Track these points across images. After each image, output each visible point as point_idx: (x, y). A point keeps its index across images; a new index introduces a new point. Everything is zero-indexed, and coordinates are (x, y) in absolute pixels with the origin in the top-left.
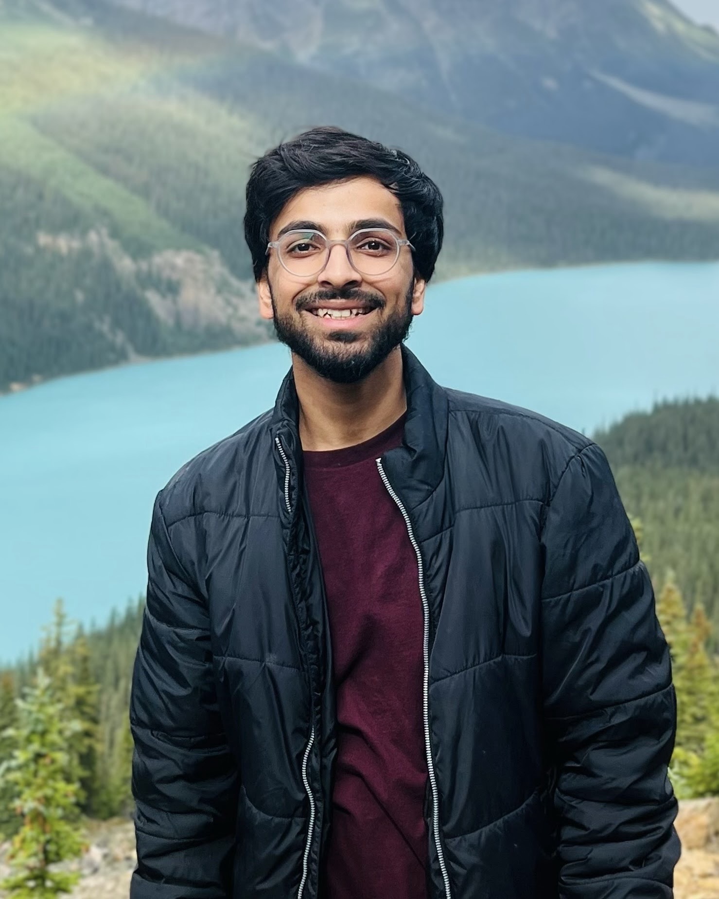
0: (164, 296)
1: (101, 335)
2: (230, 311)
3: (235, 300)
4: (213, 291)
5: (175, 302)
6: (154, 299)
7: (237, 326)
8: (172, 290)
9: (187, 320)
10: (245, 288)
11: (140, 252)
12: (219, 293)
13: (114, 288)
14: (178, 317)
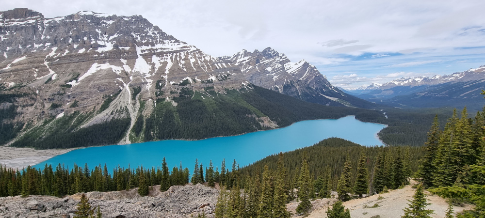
1: (254, 128)
2: (270, 125)
6: (261, 123)
7: (271, 127)
8: (263, 122)
9: (265, 126)
10: (272, 122)
11: (259, 117)
12: (269, 122)
14: (263, 125)
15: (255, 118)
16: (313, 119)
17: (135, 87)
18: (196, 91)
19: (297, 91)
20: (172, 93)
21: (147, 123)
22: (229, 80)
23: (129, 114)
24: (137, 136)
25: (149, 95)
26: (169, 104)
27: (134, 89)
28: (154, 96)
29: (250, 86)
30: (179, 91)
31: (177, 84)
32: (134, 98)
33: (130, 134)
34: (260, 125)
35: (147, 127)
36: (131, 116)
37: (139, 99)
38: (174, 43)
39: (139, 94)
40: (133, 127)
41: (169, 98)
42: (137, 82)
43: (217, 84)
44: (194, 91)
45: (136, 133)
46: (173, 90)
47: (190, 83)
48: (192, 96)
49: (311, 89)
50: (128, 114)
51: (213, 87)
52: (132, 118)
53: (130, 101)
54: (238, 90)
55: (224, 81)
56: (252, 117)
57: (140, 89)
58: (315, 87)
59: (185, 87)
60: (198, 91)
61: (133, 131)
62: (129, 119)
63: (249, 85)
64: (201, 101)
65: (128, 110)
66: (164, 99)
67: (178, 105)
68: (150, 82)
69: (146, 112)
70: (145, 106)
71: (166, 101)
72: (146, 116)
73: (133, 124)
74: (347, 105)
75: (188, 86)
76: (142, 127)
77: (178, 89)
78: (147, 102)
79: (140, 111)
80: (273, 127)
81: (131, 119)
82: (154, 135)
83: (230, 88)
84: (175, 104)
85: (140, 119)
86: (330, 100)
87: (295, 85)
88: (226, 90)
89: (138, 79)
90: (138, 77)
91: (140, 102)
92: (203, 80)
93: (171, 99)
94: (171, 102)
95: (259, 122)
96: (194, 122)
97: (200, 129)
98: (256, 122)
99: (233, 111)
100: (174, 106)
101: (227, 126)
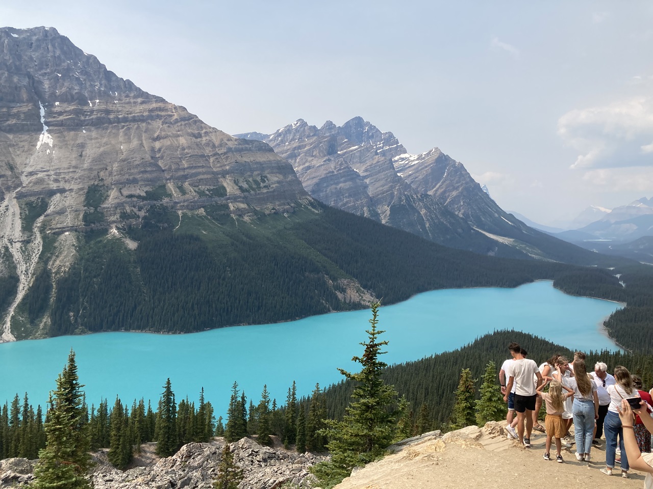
0: (341, 293)
1: (322, 304)
2: (361, 297)
3: (362, 295)
4: (355, 291)
5: (344, 294)
6: (338, 293)
7: (362, 303)
8: (343, 291)
10: (365, 291)
11: (334, 279)
12: (357, 292)
13: (326, 290)
14: (345, 298)
15: (325, 283)
16: (460, 286)
17: (33, 199)
18: (184, 215)
19: (421, 221)
20: (124, 216)
21: (59, 289)
22: (265, 191)
23: (15, 268)
24: (32, 322)
25: (69, 220)
26: (117, 242)
27: (29, 204)
28: (80, 223)
29: (314, 207)
30: (142, 214)
31: (139, 197)
32: (27, 227)
33: (13, 317)
34: (336, 297)
35: (59, 299)
36: (19, 272)
37: (42, 230)
38: (135, 97)
39: (42, 218)
40: (23, 299)
41: (118, 228)
42: (37, 188)
43: (235, 199)
44: (180, 212)
45: (30, 313)
46: (128, 209)
47: (170, 196)
48: (174, 227)
49: (452, 215)
50: (12, 267)
51: (227, 207)
52: (22, 277)
53: (17, 234)
54: (286, 215)
55: (252, 192)
56: (318, 279)
57: (44, 206)
58: (462, 211)
59: (158, 203)
60: (189, 214)
61: (21, 308)
62: (14, 280)
63: (311, 204)
64: (197, 239)
65: (11, 256)
66: (105, 231)
67: (139, 247)
68: (71, 190)
69: (58, 263)
70: (55, 248)
71: (109, 237)
72: (56, 273)
73: (24, 292)
74: (535, 255)
75: (165, 200)
76: (46, 299)
77: (140, 209)
78: (62, 237)
79: (44, 258)
80: (368, 304)
81: (17, 280)
82: (76, 321)
83: (267, 208)
84: (132, 245)
85: (42, 278)
86: (496, 242)
87: (418, 205)
88: (255, 212)
89: (40, 181)
90: (40, 175)
91: (44, 238)
92: (202, 188)
93: (122, 233)
94: (124, 239)
95: (335, 290)
96: (179, 290)
97: (193, 305)
98: (328, 290)
99: (274, 264)
100: (130, 250)
101: (259, 299)
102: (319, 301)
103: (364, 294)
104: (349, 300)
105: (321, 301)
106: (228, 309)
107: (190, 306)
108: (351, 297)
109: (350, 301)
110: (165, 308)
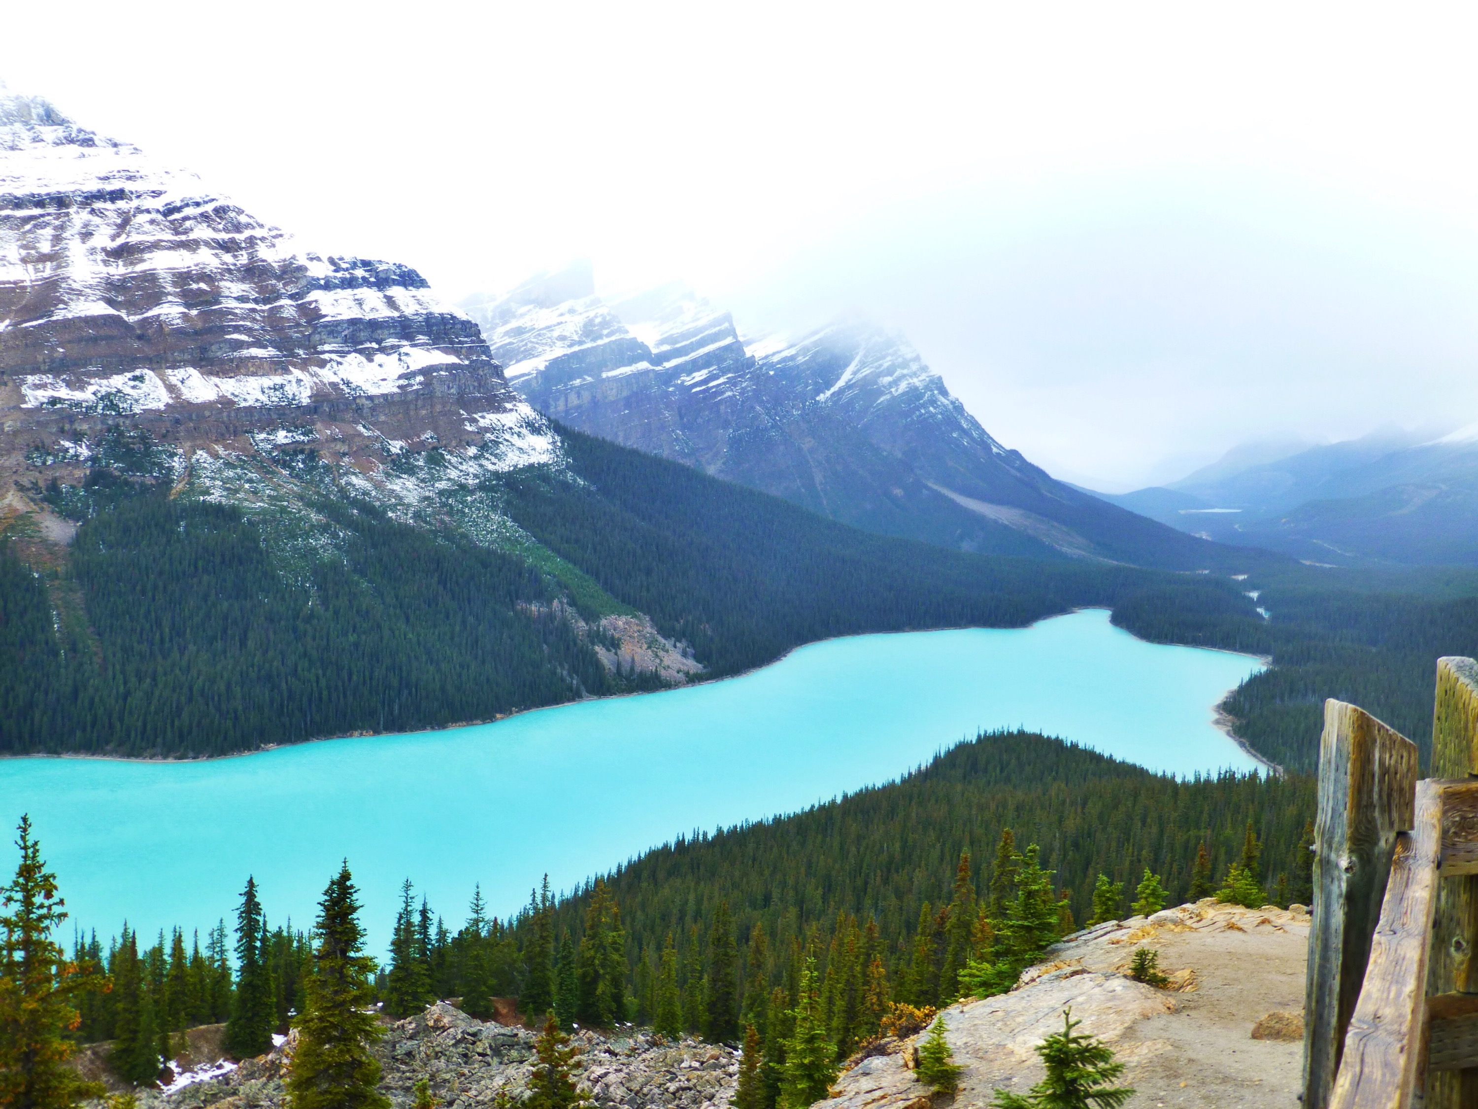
0: (609, 650)
1: (562, 680)
2: (658, 661)
3: (661, 653)
4: (645, 646)
5: (616, 654)
6: (600, 650)
7: (663, 673)
8: (614, 644)
9: (626, 668)
10: (668, 644)
11: (590, 615)
12: (649, 647)
13: (571, 643)
14: (619, 665)
15: (565, 627)
16: (896, 627)
19: (802, 468)
26: (21, 527)
34: (597, 665)
38: (58, 143)
41: (21, 488)
44: (186, 446)
48: (170, 484)
49: (878, 453)
54: (463, 453)
56: (551, 616)
67: (81, 535)
74: (1070, 547)
80: (673, 674)
84: (59, 531)
86: (981, 519)
88: (385, 446)
93: (32, 500)
94: (36, 517)
95: (593, 644)
96: (192, 647)
97: (228, 686)
98: (575, 644)
99: (436, 579)
100: (56, 545)
101: (401, 669)
102: (554, 673)
103: (667, 651)
104: (628, 669)
105: (559, 670)
106: (321, 694)
107: (223, 688)
108: (633, 659)
109: (632, 669)
110: (157, 693)
